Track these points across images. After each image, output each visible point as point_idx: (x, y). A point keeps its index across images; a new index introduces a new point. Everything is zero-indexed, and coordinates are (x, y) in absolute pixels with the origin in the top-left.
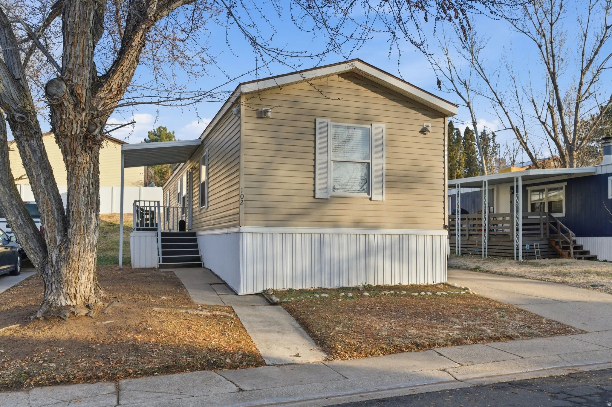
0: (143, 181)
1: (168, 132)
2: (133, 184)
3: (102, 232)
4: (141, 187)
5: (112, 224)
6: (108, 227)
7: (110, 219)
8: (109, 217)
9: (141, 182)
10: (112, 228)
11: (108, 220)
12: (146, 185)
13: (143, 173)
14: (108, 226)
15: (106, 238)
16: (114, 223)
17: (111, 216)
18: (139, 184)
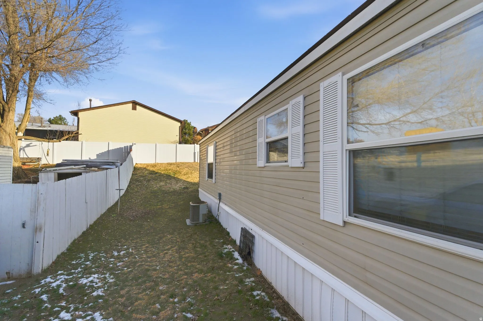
0: (178, 141)
1: (188, 122)
2: (172, 142)
3: (145, 180)
4: (177, 144)
6: (151, 176)
7: (153, 169)
8: (153, 167)
10: (154, 176)
11: (151, 169)
12: (180, 143)
13: (179, 136)
14: (151, 174)
16: (156, 171)
17: (154, 166)
18: (174, 142)
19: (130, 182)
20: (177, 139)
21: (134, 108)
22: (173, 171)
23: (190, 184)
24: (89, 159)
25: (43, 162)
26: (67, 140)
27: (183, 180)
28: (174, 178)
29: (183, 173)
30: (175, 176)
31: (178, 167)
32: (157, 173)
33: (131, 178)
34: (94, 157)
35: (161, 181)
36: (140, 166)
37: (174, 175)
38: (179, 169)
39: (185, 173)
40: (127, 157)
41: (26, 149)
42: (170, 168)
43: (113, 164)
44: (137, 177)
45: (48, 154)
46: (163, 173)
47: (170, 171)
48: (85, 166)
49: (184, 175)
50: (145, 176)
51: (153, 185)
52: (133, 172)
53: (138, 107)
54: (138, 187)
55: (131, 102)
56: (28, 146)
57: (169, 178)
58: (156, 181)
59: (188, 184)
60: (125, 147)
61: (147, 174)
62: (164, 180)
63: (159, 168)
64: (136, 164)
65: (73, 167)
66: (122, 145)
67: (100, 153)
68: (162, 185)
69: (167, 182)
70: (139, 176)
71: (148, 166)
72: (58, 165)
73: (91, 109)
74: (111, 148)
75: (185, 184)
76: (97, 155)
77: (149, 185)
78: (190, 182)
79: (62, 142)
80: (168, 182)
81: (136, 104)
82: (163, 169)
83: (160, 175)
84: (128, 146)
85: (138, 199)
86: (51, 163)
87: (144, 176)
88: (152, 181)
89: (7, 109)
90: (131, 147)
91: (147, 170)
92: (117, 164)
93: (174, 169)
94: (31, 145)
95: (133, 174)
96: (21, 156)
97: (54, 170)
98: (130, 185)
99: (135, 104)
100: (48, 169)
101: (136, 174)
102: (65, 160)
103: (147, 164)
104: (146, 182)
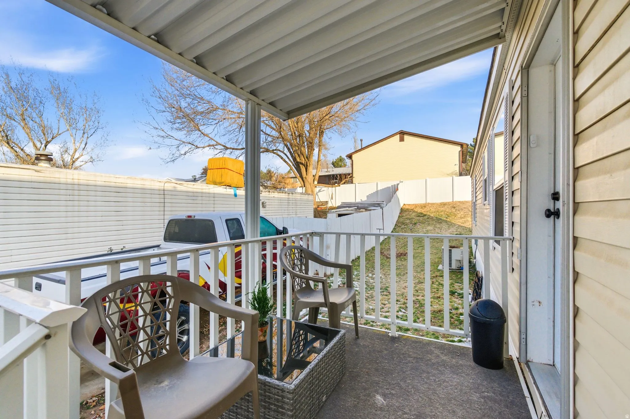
0: (458, 171)
2: (448, 175)
3: (411, 223)
4: (456, 176)
5: (422, 215)
6: (418, 218)
7: (421, 210)
8: (422, 208)
9: (456, 172)
10: (421, 219)
11: (419, 210)
12: (461, 175)
13: (458, 164)
14: (418, 216)
15: (412, 230)
16: (425, 213)
17: (424, 206)
18: (452, 174)
19: (396, 225)
20: (457, 169)
21: (402, 140)
22: (446, 213)
23: (466, 230)
24: (360, 201)
25: (330, 205)
26: (344, 183)
27: (458, 225)
28: (446, 222)
29: (459, 216)
30: (448, 220)
31: (454, 208)
32: (425, 215)
33: (397, 221)
34: (364, 199)
35: (429, 224)
36: (407, 207)
37: (447, 218)
38: (454, 210)
39: (463, 216)
40: (392, 198)
41: (319, 194)
42: (442, 209)
43: (379, 205)
44: (403, 220)
45: (332, 198)
46: (432, 215)
47: (442, 213)
48: (356, 208)
49: (461, 218)
50: (412, 219)
51: (419, 229)
52: (400, 213)
53: (406, 137)
54: (403, 230)
55: (398, 133)
56: (320, 191)
57: (440, 222)
58: (423, 225)
59: (463, 229)
60: (392, 186)
61: (415, 216)
62: (432, 224)
63: (429, 209)
64: (404, 204)
65: (348, 208)
66: (389, 184)
67: (369, 195)
68: (430, 230)
69: (436, 226)
70: (406, 218)
71: (416, 207)
72: (339, 207)
73: (362, 149)
74: (379, 189)
75: (459, 230)
76: (367, 196)
77: (414, 229)
78: (467, 228)
79: (341, 186)
80: (438, 226)
81: (404, 134)
82: (433, 210)
83: (428, 218)
84: (395, 185)
85: (400, 242)
86: (334, 206)
87: (410, 219)
88: (419, 224)
89: (308, 165)
90: (398, 184)
91: (414, 211)
92: (382, 205)
93: (447, 210)
94: (321, 190)
95: (399, 216)
96: (317, 201)
97: (336, 212)
98: (396, 227)
99: (402, 134)
100: (332, 211)
101: (403, 216)
102: (343, 203)
103: (415, 205)
104: (412, 225)
